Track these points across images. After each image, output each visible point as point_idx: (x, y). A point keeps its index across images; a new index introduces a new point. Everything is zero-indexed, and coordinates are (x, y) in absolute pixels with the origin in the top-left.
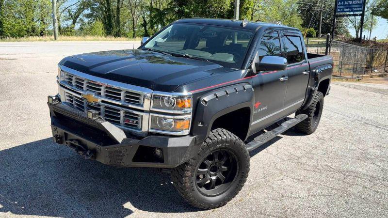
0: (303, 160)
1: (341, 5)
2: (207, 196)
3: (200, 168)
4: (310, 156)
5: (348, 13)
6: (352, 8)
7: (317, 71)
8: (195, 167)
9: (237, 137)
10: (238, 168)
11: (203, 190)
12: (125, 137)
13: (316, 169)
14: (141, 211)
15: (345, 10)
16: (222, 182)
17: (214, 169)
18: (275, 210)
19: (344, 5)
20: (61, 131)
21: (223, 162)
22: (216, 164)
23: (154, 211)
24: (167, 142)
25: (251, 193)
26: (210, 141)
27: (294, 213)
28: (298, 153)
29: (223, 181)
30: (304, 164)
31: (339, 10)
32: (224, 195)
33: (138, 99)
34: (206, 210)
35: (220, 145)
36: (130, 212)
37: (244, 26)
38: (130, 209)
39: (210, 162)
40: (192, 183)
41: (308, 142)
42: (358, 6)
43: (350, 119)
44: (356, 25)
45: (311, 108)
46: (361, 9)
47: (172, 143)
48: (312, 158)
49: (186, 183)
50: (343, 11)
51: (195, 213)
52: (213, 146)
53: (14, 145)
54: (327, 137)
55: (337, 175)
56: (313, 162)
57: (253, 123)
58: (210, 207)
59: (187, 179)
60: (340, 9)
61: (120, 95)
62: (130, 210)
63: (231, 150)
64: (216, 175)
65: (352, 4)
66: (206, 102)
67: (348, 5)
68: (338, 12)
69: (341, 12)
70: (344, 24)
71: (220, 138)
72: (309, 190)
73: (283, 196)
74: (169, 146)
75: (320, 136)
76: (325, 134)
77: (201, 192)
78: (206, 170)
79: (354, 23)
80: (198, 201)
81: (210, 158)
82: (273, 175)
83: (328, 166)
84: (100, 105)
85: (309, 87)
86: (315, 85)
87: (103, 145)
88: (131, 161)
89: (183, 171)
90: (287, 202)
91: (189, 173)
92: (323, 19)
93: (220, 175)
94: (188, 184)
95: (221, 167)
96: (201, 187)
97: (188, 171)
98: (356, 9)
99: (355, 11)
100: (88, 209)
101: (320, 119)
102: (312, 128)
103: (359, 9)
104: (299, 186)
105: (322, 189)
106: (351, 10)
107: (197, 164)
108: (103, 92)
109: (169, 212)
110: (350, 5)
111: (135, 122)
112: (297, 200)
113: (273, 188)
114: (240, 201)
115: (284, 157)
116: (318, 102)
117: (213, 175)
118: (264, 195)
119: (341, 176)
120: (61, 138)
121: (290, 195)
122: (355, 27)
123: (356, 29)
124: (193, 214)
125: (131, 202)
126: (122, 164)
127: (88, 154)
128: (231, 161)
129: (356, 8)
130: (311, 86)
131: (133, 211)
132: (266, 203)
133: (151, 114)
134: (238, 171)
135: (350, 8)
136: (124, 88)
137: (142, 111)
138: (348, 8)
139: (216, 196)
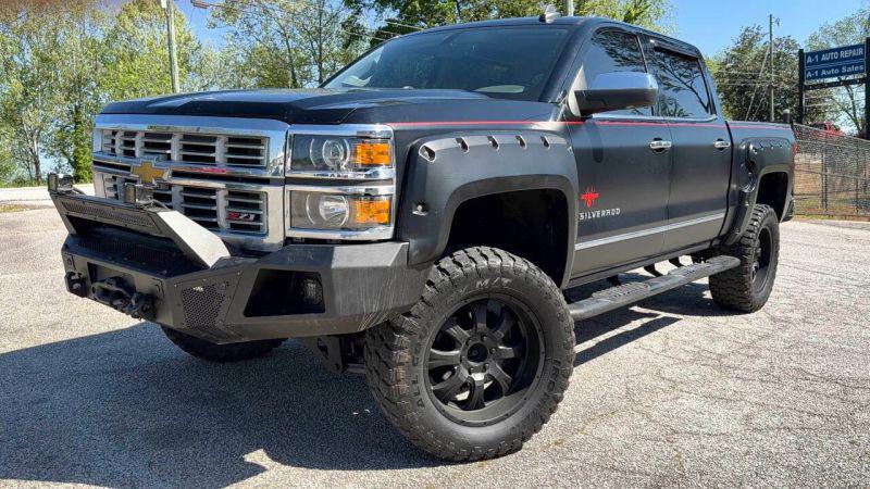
0: (732, 361)
1: (813, 64)
2: (462, 423)
3: (436, 346)
4: (752, 352)
5: (830, 80)
6: (840, 68)
7: (751, 147)
8: (421, 337)
9: (532, 265)
10: (542, 350)
11: (452, 409)
12: (225, 253)
13: (767, 376)
14: (287, 468)
15: (824, 73)
16: (504, 391)
17: (478, 354)
18: (652, 461)
19: (820, 62)
20: (82, 262)
21: (500, 334)
22: (482, 338)
23: (322, 468)
24: (329, 256)
25: (589, 427)
26: (459, 270)
27: (704, 467)
28: (720, 348)
29: (504, 386)
30: (735, 368)
31: (809, 74)
32: (510, 422)
33: (257, 153)
34: (462, 462)
35: (486, 282)
36: (256, 469)
37: (548, 21)
38: (260, 463)
39: (465, 332)
40: (414, 382)
41: (747, 326)
42: (853, 61)
43: (855, 283)
44: (858, 116)
45: (746, 241)
46: (861, 68)
47: (343, 258)
48: (757, 356)
49: (398, 381)
50: (820, 77)
51: (430, 470)
52: (465, 283)
53: (17, 347)
54: (796, 316)
55: (821, 387)
56: (760, 363)
57: (578, 247)
58: (471, 455)
59: (401, 370)
60: (813, 71)
61: (213, 149)
62: (259, 466)
63: (518, 297)
64: (484, 369)
65: (840, 59)
66: (432, 154)
67: (830, 61)
68: (809, 78)
69: (814, 77)
70: (829, 116)
71: (485, 262)
72: (748, 418)
73: (674, 432)
74: (334, 266)
75: (778, 314)
76: (792, 311)
77: (443, 412)
78: (457, 352)
79: (851, 112)
80: (436, 435)
81: (462, 317)
82: (653, 390)
83: (799, 370)
84: (170, 186)
85: (734, 186)
86: (751, 180)
87: (167, 276)
88: (242, 316)
89: (390, 348)
90: (686, 444)
91: (405, 356)
92: (776, 108)
93: (495, 369)
94: (404, 386)
95: (496, 348)
96: (446, 404)
97: (402, 348)
98: (850, 69)
99: (847, 74)
100: (150, 464)
101: (774, 276)
102: (756, 296)
103: (856, 68)
104: (721, 410)
105: (784, 414)
106: (837, 71)
107: (425, 330)
108: (175, 153)
109: (362, 468)
110: (834, 60)
111: (252, 217)
112: (713, 440)
113: (649, 417)
114: (556, 443)
115: (682, 356)
116: (764, 230)
117: (477, 371)
118: (623, 430)
119: (833, 389)
120: (82, 281)
121: (695, 429)
122: (855, 120)
123: (857, 124)
124: (427, 473)
125: (266, 450)
126: (219, 324)
127: (133, 302)
128: (523, 332)
129: (850, 66)
130: (738, 184)
131: (268, 467)
132: (626, 446)
133: (289, 188)
134: (542, 357)
135: (835, 68)
136: (224, 129)
137: (266, 182)
138: (830, 69)
139: (485, 424)
